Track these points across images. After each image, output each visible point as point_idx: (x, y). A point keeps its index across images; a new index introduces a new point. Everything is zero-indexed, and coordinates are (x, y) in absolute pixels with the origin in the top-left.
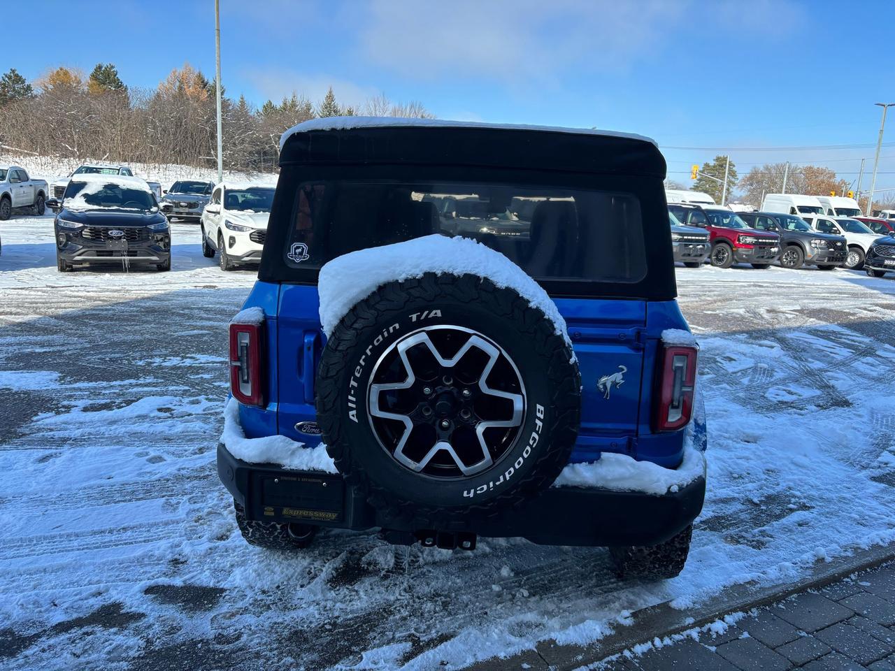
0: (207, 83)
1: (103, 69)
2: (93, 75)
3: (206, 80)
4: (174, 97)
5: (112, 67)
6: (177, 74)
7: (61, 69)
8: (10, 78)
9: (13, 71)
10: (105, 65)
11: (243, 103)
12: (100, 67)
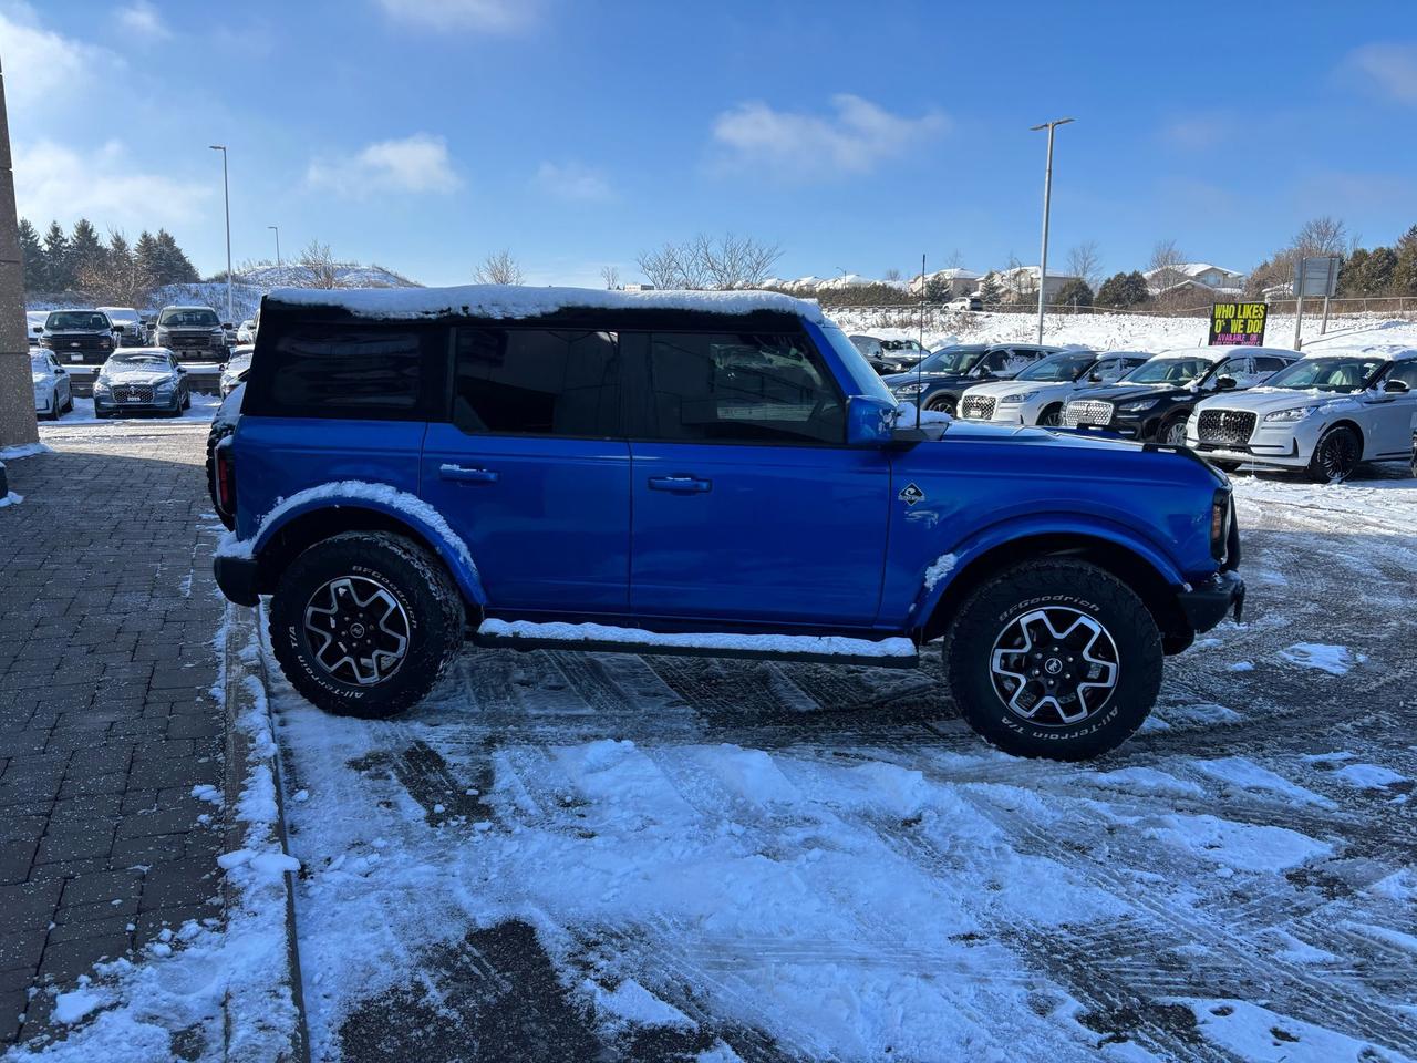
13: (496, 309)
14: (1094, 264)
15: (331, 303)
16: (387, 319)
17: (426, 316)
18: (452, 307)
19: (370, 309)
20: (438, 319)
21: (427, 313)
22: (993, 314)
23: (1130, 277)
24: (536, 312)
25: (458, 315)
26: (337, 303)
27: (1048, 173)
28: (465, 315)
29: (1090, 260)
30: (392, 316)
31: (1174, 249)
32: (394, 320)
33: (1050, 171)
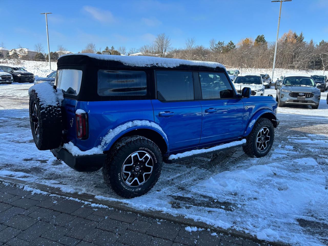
0: (297, 36)
1: (260, 37)
2: (256, 40)
3: (297, 35)
4: (283, 43)
5: (263, 36)
6: (286, 34)
7: (247, 39)
8: (230, 44)
9: (231, 41)
10: (261, 35)
11: (312, 42)
12: (259, 36)
13: (165, 64)
14: (42, 49)
15: (116, 60)
16: (135, 66)
17: (147, 66)
18: (154, 63)
19: (131, 63)
20: (151, 67)
21: (147, 65)
22: (25, 61)
23: (54, 53)
24: (175, 66)
25: (155, 66)
26: (118, 60)
27: (47, 26)
28: (157, 66)
29: (40, 48)
30: (137, 65)
31: (62, 47)
32: (138, 67)
33: (47, 25)
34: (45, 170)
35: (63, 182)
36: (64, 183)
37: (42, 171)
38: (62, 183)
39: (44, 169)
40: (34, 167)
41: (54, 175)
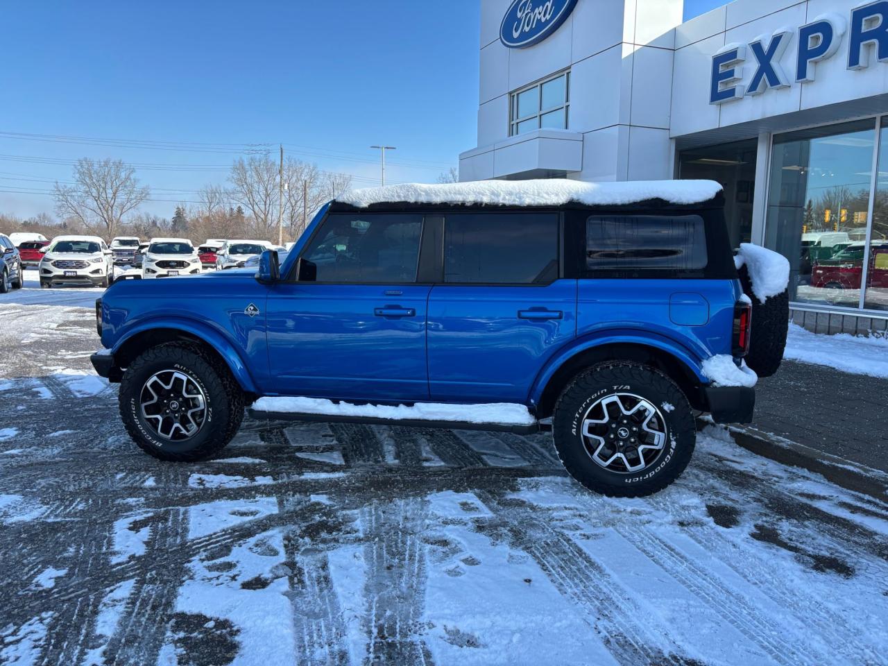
34: (756, 500)
35: (716, 461)
36: (713, 457)
37: (766, 501)
38: (717, 459)
39: (760, 504)
40: (795, 521)
41: (734, 480)
